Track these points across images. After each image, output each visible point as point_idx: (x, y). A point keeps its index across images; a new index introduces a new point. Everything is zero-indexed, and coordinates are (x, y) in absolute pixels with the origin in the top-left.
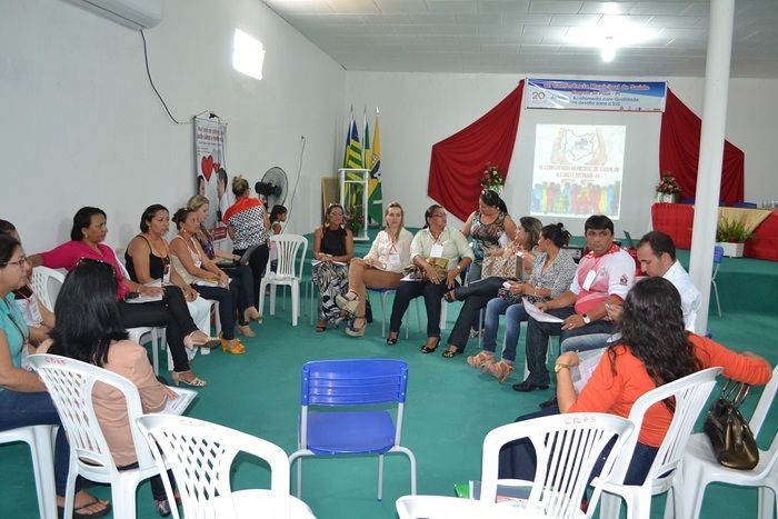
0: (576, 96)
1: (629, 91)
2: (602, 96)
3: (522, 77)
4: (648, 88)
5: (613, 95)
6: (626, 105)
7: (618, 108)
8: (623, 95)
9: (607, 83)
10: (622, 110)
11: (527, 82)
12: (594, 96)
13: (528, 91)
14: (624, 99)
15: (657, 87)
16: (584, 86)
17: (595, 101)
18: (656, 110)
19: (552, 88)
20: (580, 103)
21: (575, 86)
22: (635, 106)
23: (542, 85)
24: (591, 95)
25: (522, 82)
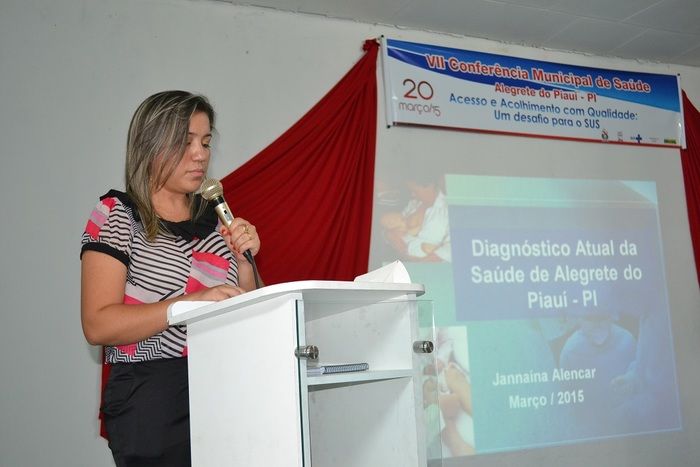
0: (508, 97)
1: (612, 93)
2: (559, 102)
3: (372, 32)
4: (647, 88)
5: (582, 100)
6: (613, 127)
7: (596, 134)
8: (603, 103)
9: (566, 68)
10: (604, 140)
11: (384, 47)
12: (545, 102)
13: (392, 75)
14: (607, 113)
15: (663, 88)
16: (518, 73)
17: (550, 115)
18: (670, 144)
19: (448, 72)
20: (520, 117)
21: (496, 70)
22: (628, 130)
23: (422, 63)
24: (536, 98)
25: (371, 47)
